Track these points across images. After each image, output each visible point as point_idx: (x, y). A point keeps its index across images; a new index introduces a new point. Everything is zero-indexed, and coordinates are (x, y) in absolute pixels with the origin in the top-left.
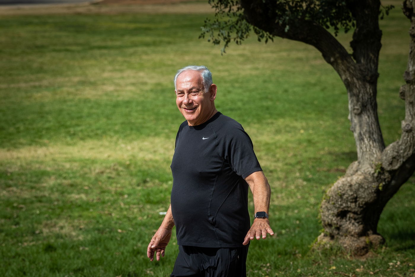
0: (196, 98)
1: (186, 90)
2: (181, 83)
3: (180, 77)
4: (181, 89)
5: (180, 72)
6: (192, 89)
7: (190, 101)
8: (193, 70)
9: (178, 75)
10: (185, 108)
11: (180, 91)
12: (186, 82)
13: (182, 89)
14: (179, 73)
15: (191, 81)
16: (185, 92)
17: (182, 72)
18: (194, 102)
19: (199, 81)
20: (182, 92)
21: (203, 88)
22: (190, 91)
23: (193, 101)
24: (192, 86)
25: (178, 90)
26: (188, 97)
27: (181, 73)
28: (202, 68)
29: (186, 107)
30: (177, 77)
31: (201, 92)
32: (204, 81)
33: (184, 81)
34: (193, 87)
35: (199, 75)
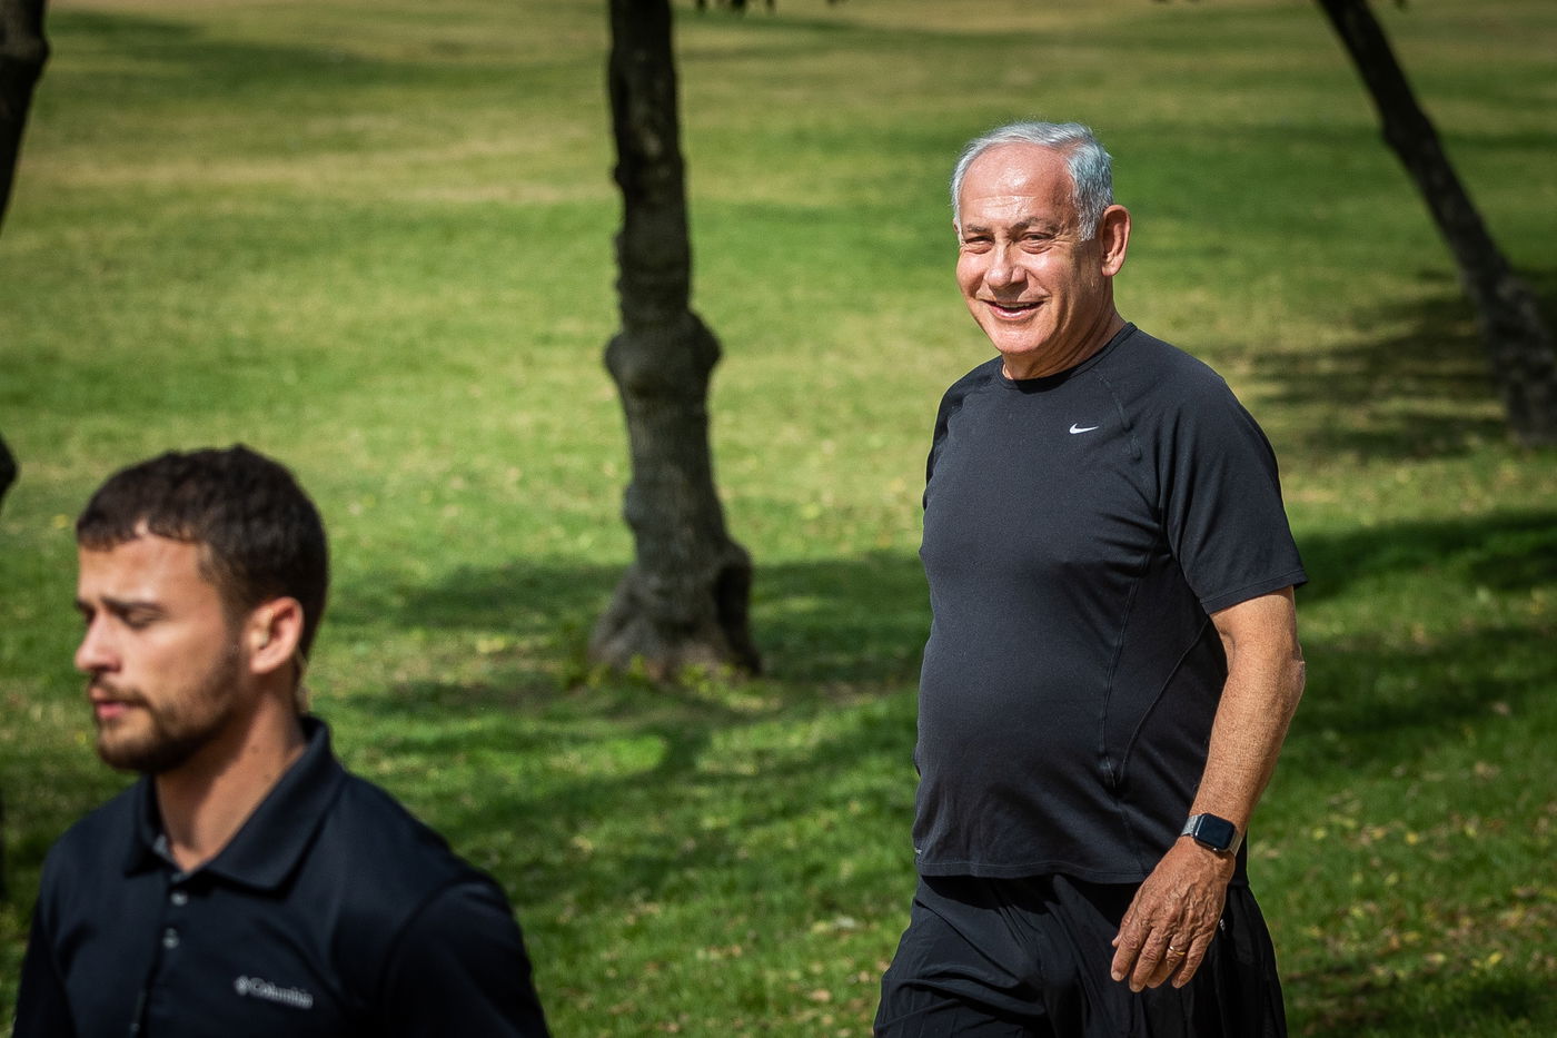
0: (1042, 263)
1: (999, 228)
2: (979, 195)
3: (977, 169)
4: (981, 223)
5: (979, 148)
6: (1024, 226)
7: (1016, 276)
8: (1032, 146)
9: (970, 163)
10: (992, 303)
11: (976, 230)
12: (1001, 193)
13: (985, 221)
14: (973, 153)
15: (1024, 191)
16: (999, 236)
17: (988, 148)
18: (1031, 281)
19: (1056, 193)
20: (985, 236)
21: (1073, 222)
22: (1016, 234)
23: (1027, 271)
24: (1025, 214)
25: (969, 226)
26: (1007, 258)
27: (980, 153)
28: (1072, 133)
29: (995, 299)
30: (965, 170)
31: (1062, 237)
32: (1076, 193)
33: (995, 187)
34: (1031, 218)
35: (1059, 167)
